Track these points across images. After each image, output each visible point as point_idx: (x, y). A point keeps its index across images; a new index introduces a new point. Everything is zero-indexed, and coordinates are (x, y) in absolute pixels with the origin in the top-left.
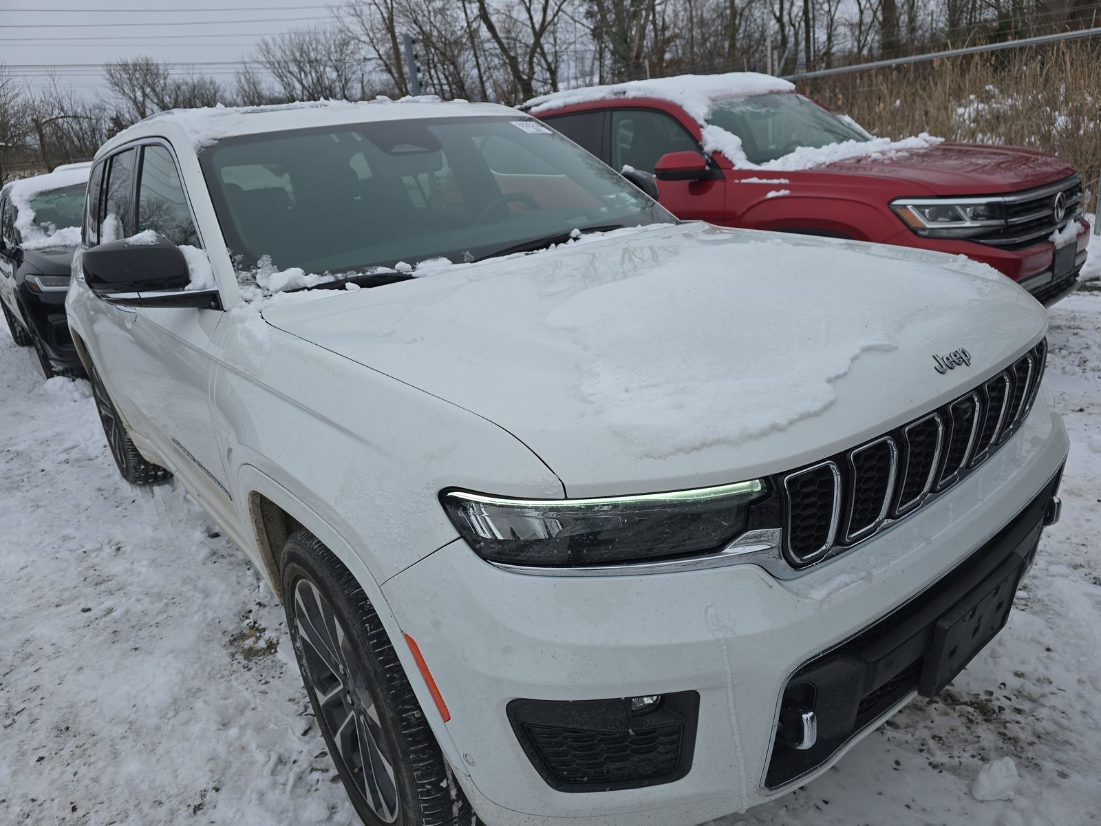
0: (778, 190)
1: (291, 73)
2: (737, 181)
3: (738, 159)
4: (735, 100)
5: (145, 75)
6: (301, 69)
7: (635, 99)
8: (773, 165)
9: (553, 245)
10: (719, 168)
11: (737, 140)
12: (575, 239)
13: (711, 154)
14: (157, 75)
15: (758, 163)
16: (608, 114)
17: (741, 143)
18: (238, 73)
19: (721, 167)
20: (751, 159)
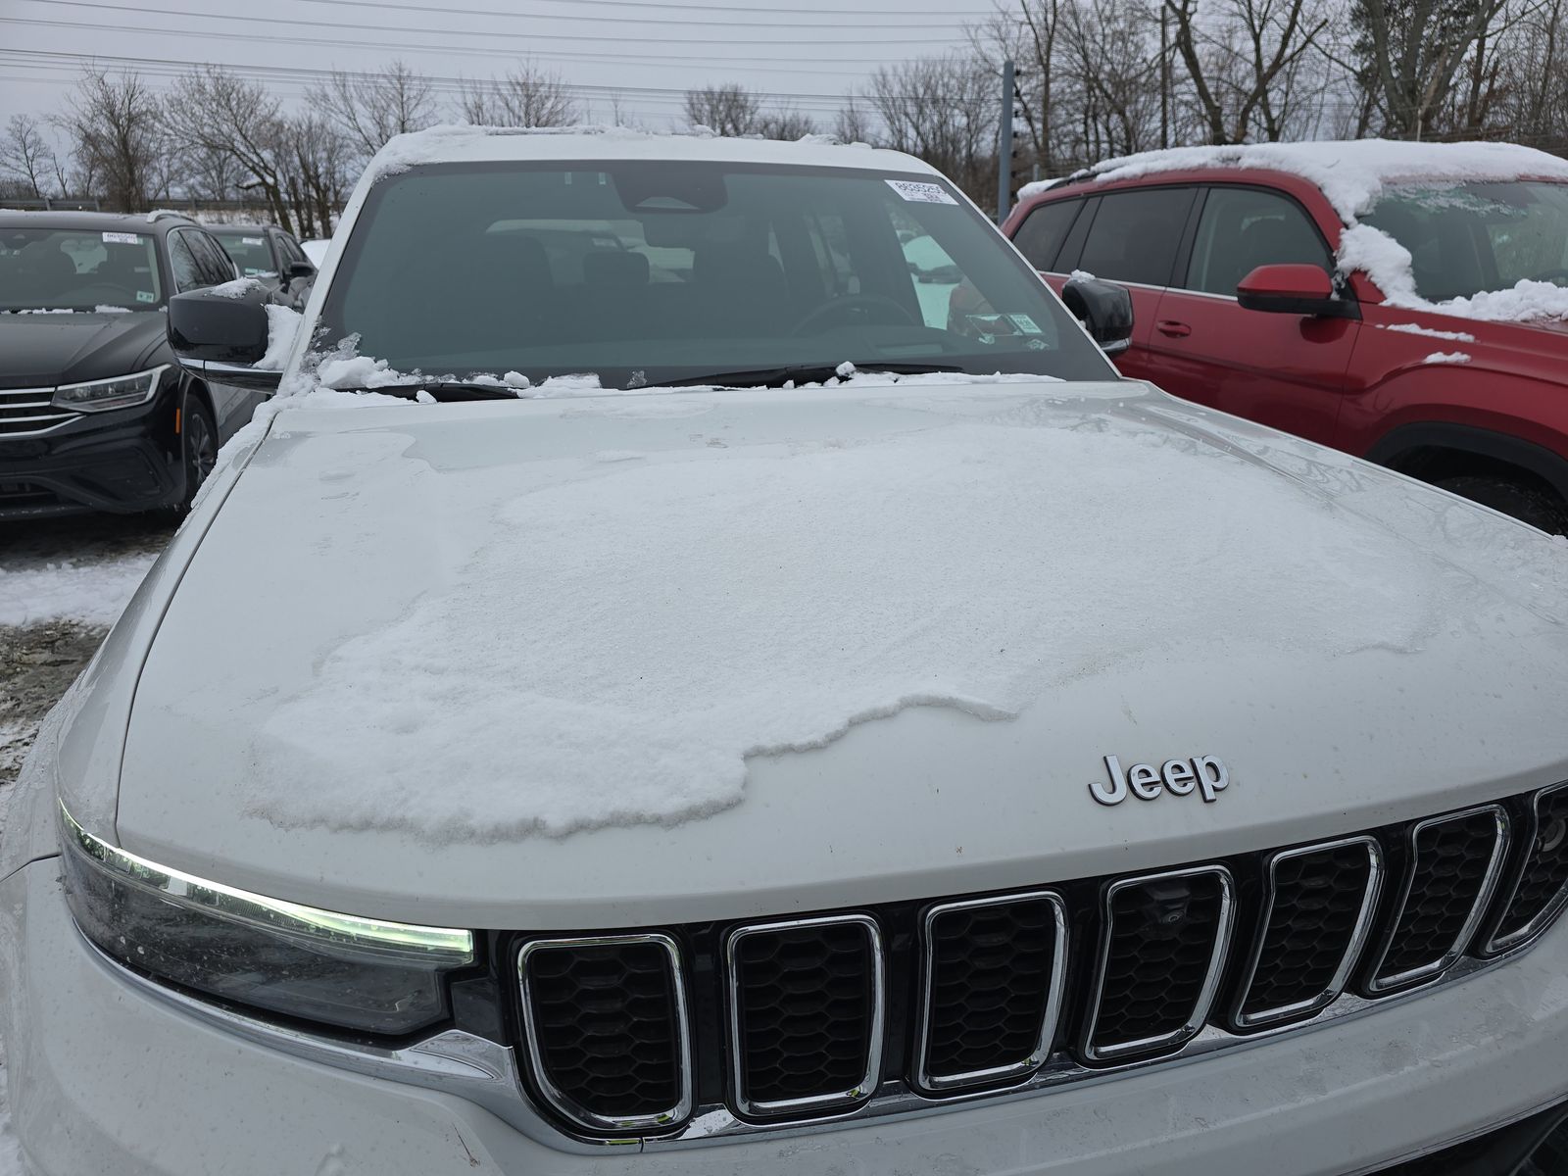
0: (1448, 352)
1: (907, 115)
2: (1381, 326)
3: (1396, 288)
4: (1433, 187)
5: (730, 108)
6: (921, 111)
7: (1250, 169)
8: (1458, 307)
9: (790, 383)
10: (1358, 301)
11: (1404, 255)
12: (843, 379)
13: (1347, 275)
14: (743, 108)
15: (1434, 300)
16: (1203, 191)
17: (1409, 262)
18: (842, 111)
19: (1361, 297)
20: (1422, 291)
